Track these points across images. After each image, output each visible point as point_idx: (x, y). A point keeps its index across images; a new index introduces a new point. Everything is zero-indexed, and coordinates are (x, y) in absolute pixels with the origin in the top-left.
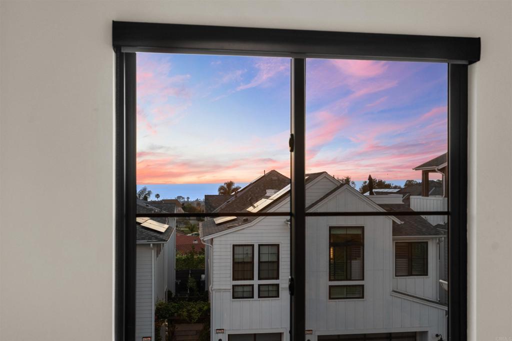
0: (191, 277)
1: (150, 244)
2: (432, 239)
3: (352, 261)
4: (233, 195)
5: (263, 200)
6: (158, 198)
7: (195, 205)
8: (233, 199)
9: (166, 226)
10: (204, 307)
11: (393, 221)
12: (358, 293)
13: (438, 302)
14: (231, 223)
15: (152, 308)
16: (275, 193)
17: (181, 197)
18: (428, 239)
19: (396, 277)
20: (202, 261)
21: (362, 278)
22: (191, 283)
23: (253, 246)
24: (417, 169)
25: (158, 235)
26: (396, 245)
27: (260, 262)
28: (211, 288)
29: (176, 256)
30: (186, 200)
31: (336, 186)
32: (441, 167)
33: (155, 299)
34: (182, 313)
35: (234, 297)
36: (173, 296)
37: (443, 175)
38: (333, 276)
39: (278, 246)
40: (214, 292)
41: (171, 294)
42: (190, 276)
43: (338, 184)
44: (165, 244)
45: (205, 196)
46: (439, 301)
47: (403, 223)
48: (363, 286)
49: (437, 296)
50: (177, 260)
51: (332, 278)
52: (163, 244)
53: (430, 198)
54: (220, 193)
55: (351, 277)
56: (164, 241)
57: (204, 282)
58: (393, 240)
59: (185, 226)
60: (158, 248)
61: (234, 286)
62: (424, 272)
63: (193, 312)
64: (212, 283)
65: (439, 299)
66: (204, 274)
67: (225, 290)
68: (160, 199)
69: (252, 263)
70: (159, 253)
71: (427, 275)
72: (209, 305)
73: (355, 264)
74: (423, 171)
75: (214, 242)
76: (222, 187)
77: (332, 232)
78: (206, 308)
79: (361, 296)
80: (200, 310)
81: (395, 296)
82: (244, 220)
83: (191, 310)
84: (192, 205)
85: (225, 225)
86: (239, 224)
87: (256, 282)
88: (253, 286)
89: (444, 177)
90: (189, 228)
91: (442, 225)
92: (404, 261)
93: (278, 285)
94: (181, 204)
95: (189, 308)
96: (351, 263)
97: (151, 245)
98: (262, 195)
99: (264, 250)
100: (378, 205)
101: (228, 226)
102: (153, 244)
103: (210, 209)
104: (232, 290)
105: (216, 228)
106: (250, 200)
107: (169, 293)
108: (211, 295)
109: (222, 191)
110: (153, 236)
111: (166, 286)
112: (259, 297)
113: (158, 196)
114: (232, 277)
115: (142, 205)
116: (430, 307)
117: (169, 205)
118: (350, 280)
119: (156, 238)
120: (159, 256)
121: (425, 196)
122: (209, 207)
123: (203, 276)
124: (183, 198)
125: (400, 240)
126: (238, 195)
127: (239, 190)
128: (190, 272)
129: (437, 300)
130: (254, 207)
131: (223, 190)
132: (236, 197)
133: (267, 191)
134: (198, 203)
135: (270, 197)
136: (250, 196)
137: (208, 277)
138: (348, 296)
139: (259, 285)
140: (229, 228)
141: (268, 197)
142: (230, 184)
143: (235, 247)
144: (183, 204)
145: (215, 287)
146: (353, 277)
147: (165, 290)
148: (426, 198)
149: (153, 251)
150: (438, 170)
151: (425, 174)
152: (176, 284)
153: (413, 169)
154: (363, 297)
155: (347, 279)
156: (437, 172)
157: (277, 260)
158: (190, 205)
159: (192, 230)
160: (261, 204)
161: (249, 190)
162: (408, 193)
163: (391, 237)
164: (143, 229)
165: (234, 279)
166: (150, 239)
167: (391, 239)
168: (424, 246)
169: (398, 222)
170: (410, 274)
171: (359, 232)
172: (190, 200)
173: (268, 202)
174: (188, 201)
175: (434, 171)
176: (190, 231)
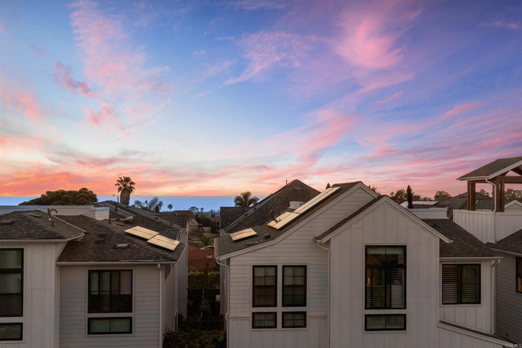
0: (205, 297)
1: (157, 265)
2: (486, 260)
3: (392, 286)
4: (251, 208)
5: (287, 213)
6: (170, 208)
7: (209, 217)
8: (252, 211)
9: (177, 242)
10: (219, 337)
11: (440, 239)
12: (399, 323)
13: (492, 334)
14: (250, 240)
15: (159, 338)
16: (301, 205)
17: (195, 207)
18: (481, 261)
19: (444, 305)
20: (217, 279)
21: (403, 307)
22: (205, 305)
23: (276, 267)
24: (462, 178)
25: (167, 254)
26: (443, 268)
27: (284, 286)
28: (228, 315)
29: (189, 272)
30: (200, 211)
31: (372, 199)
32: (491, 177)
33: (162, 327)
34: (193, 343)
35: (254, 327)
36: (184, 320)
37: (494, 187)
38: (370, 303)
39: (305, 267)
40: (231, 321)
41: (183, 317)
42: (203, 297)
43: (374, 196)
44: (175, 265)
45: (221, 207)
46: (494, 334)
47: (452, 242)
48: (405, 316)
49: (491, 328)
50: (189, 277)
51: (368, 306)
52: (173, 264)
53: (477, 212)
54: (237, 204)
55: (391, 305)
56: (174, 260)
57: (218, 303)
58: (440, 262)
59: (198, 238)
60: (167, 269)
61: (254, 314)
62: (477, 300)
63: (207, 343)
64: (228, 309)
65: (494, 332)
66: (219, 294)
67: (243, 318)
68: (172, 210)
69: (275, 287)
70: (168, 274)
71: (479, 303)
72: (225, 335)
73: (396, 289)
74: (468, 181)
75: (231, 263)
76: (239, 197)
77: (368, 253)
78: (221, 338)
79: (403, 327)
80: (215, 341)
81: (442, 328)
82: (266, 236)
83: (204, 340)
84: (206, 216)
85: (243, 242)
86: (259, 241)
87: (280, 309)
88: (276, 313)
89: (495, 188)
90: (203, 241)
91: (494, 244)
92: (452, 287)
93: (304, 313)
94: (195, 215)
95: (202, 338)
96: (391, 288)
97: (159, 265)
98: (285, 208)
99: (289, 272)
100: (421, 220)
101: (248, 244)
102: (161, 264)
103: (226, 223)
104: (251, 319)
105: (234, 245)
106: (271, 213)
107: (180, 317)
108: (228, 323)
109: (238, 202)
110: (161, 255)
111: (177, 310)
112: (283, 327)
113: (170, 206)
114: (251, 303)
115: (151, 218)
116: (484, 341)
117: (181, 217)
118: (390, 308)
119: (165, 257)
120: (168, 277)
121: (472, 210)
122: (225, 220)
123: (218, 297)
124: (197, 209)
125: (447, 262)
126: (257, 207)
127: (258, 202)
128: (204, 292)
129: (492, 332)
130: (277, 222)
131: (239, 200)
132: (255, 209)
133: (290, 203)
134: (212, 214)
135: (295, 210)
136: (271, 208)
137: (224, 298)
138: (387, 327)
139: (284, 313)
140: (249, 246)
141: (292, 211)
142: (246, 195)
143: (256, 269)
144: (197, 216)
145: (231, 315)
146: (394, 304)
147: (176, 314)
148: (473, 212)
149: (161, 272)
150: (488, 180)
151: (472, 185)
152: (188, 304)
153: (457, 179)
154: (405, 329)
155: (385, 308)
156: (487, 183)
157: (304, 284)
158: (204, 216)
159: (206, 244)
160: (285, 218)
161: (269, 201)
162: (447, 206)
163: (438, 258)
164: (149, 247)
165: (254, 306)
166: (157, 258)
167: (438, 261)
168: (476, 270)
169: (447, 240)
170: (460, 302)
171: (399, 252)
172: (204, 211)
173: (293, 216)
174: (202, 212)
175: (483, 181)
176: (204, 245)
